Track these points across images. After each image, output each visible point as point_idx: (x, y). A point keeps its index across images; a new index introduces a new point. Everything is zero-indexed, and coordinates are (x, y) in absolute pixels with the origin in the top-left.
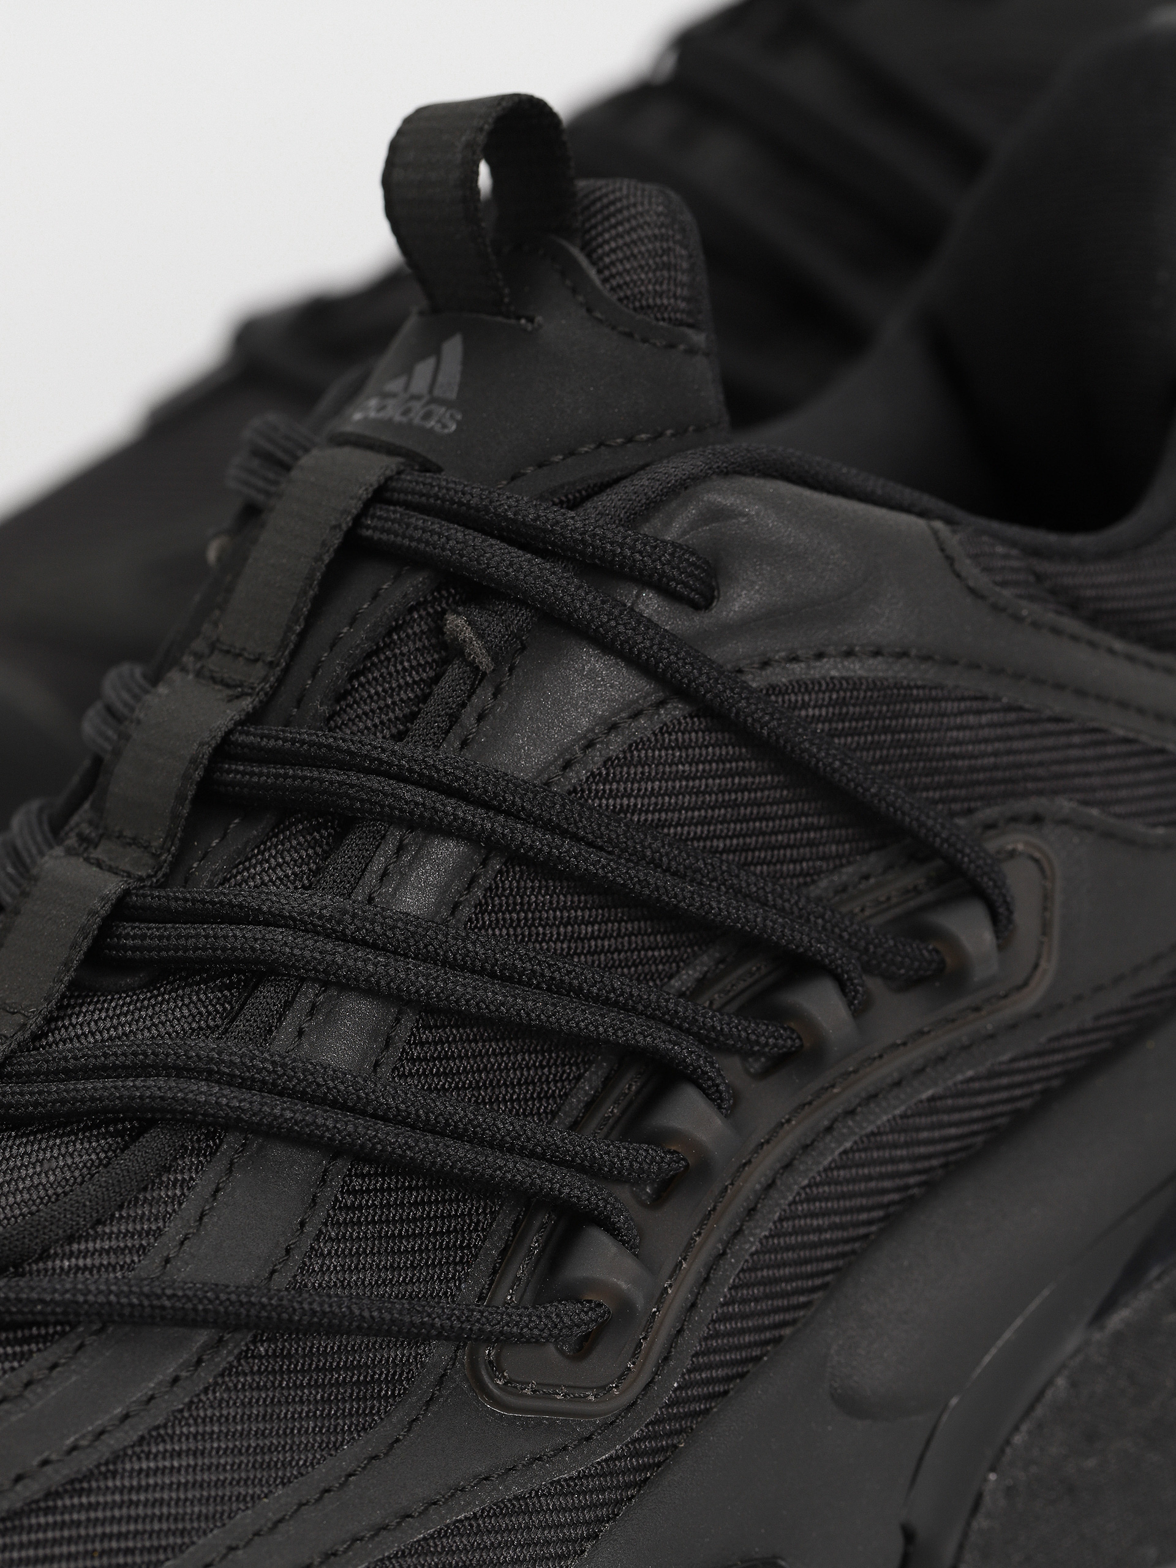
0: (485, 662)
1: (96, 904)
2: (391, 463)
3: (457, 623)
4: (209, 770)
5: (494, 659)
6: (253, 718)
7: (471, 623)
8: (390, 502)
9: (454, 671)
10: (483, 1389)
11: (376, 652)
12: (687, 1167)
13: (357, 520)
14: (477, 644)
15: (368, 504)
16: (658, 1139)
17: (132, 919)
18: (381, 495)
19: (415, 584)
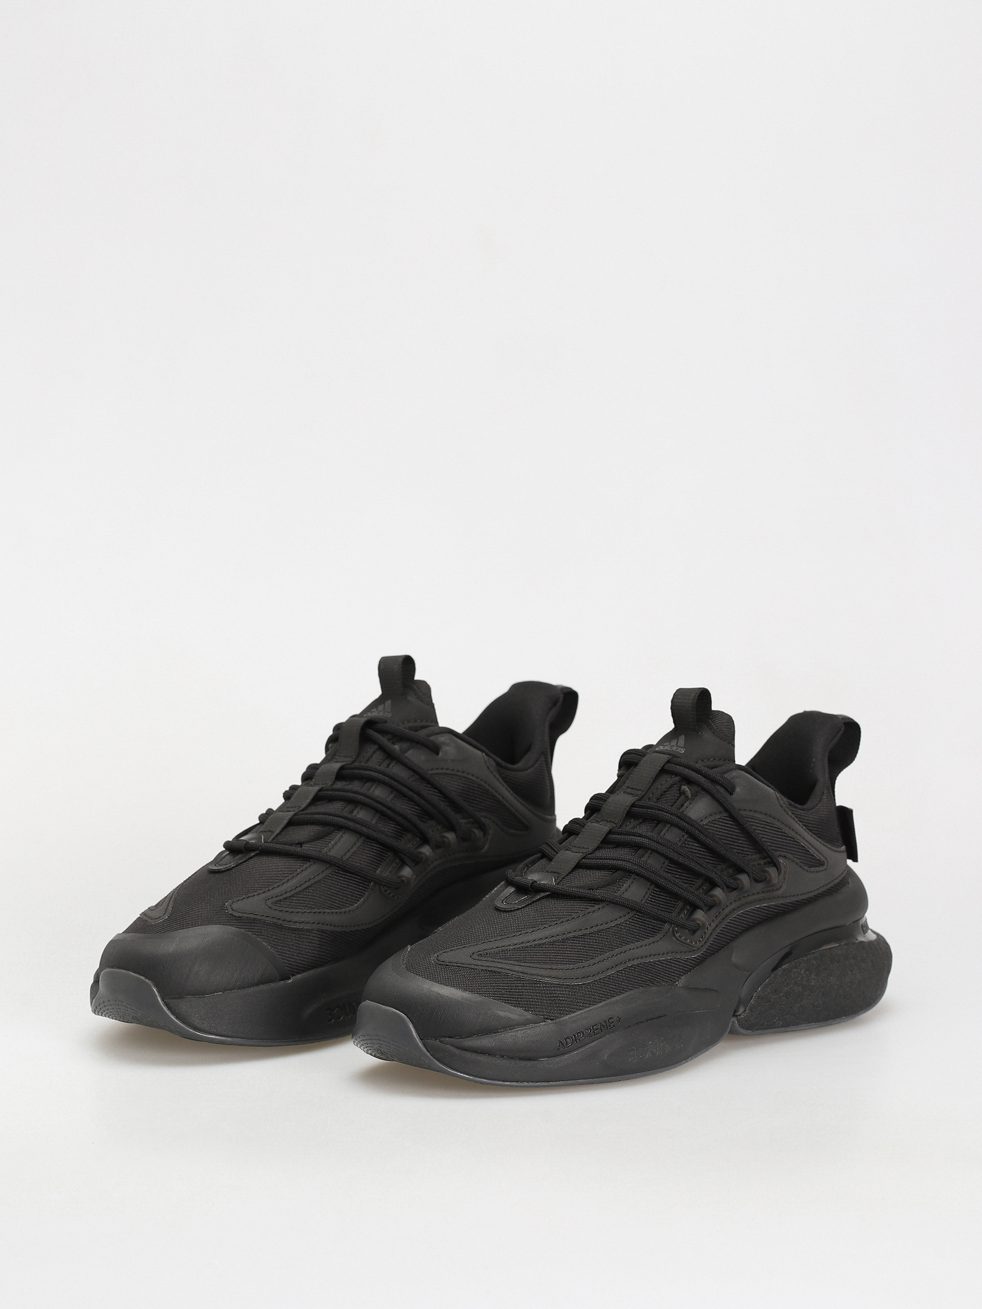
0: (690, 795)
1: (603, 833)
2: (671, 757)
3: (685, 788)
4: (630, 809)
5: (692, 796)
6: (639, 800)
7: (688, 787)
8: (671, 763)
9: (683, 797)
10: (675, 936)
11: (666, 792)
12: (716, 904)
13: (664, 765)
14: (689, 792)
15: (666, 763)
16: (712, 896)
17: (612, 834)
18: (668, 762)
19: (677, 778)
